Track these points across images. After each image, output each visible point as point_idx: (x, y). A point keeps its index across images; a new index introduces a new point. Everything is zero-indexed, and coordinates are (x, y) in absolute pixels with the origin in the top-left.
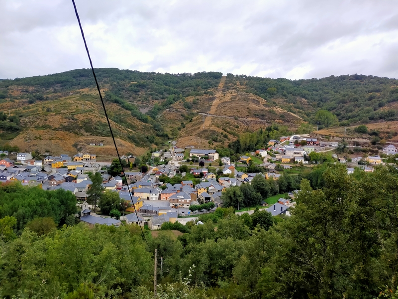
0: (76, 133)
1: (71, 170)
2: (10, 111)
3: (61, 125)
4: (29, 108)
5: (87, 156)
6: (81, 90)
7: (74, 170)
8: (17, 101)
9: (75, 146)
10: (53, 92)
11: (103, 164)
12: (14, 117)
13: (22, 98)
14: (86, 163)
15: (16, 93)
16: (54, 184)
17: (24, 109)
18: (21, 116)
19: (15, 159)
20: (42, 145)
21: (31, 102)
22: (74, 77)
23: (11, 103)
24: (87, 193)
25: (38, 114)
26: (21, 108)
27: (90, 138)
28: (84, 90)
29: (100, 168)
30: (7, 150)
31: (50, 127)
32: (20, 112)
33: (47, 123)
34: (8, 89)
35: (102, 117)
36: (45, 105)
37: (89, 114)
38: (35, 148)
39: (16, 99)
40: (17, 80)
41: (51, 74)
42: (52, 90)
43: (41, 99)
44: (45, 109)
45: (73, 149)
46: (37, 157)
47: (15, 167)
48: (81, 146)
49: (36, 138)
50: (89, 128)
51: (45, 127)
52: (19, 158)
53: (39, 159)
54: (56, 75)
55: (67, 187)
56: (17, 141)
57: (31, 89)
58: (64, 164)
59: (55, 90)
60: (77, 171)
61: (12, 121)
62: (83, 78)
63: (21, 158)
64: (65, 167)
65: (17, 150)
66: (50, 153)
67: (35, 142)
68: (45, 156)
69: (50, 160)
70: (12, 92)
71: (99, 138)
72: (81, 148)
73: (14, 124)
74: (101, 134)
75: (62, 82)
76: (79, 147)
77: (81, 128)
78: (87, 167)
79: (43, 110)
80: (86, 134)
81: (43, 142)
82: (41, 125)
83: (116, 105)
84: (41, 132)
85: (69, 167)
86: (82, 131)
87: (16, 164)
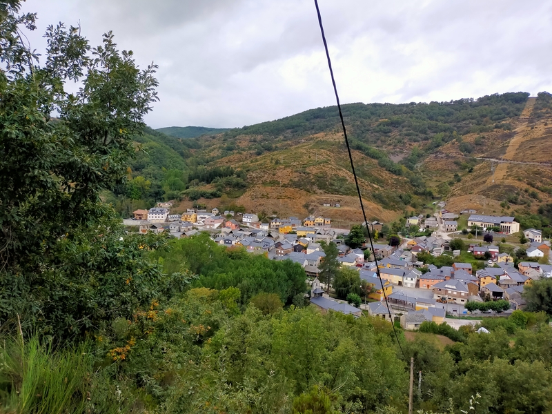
0: (308, 191)
1: (301, 236)
2: (237, 165)
3: (291, 180)
4: (257, 161)
5: (320, 220)
6: (315, 136)
7: (305, 236)
8: (245, 153)
9: (306, 206)
10: (283, 140)
11: (339, 231)
12: (242, 172)
13: (250, 149)
14: (319, 229)
15: (244, 144)
16: (281, 253)
17: (252, 162)
18: (248, 171)
19: (241, 221)
20: (269, 205)
21: (259, 154)
22: (307, 120)
23: (238, 155)
24: (319, 268)
25: (266, 167)
26: (248, 161)
27: (324, 197)
28: (318, 135)
29: (336, 236)
30: (233, 210)
31: (278, 183)
32: (247, 165)
33: (276, 178)
34: (236, 140)
35: (340, 169)
36: (274, 157)
37: (324, 166)
38: (261, 208)
39: (244, 150)
40: (245, 128)
41: (281, 118)
42: (281, 137)
43: (269, 149)
44: (274, 162)
45: (303, 210)
46: (264, 219)
47: (241, 230)
48: (313, 207)
49: (263, 196)
50: (324, 184)
51: (273, 183)
52: (245, 220)
53: (265, 222)
54: (287, 118)
55: (295, 257)
56: (244, 200)
57: (259, 137)
58: (293, 229)
59: (285, 137)
60: (308, 239)
61: (239, 176)
62: (318, 120)
63: (247, 219)
64: (294, 233)
65: (242, 210)
66: (278, 215)
67: (261, 201)
68: (272, 219)
69: (278, 224)
70: (240, 143)
71: (335, 197)
72: (313, 209)
73: (240, 180)
74: (337, 192)
75: (293, 128)
76: (310, 208)
77: (313, 184)
78: (319, 233)
79: (271, 162)
80: (319, 191)
81: (270, 201)
82: (268, 181)
83: (358, 153)
84: (269, 189)
85: (299, 233)
86: (315, 188)
87: (241, 226)
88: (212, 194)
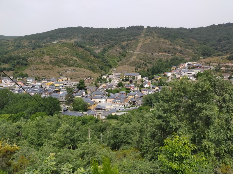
0: (59, 66)
1: (57, 86)
2: (22, 54)
3: (50, 61)
4: (33, 52)
6: (61, 41)
7: (59, 86)
8: (26, 48)
9: (59, 73)
12: (25, 57)
13: (29, 46)
14: (65, 82)
15: (26, 44)
16: (47, 95)
17: (30, 53)
18: (28, 57)
19: (26, 81)
20: (40, 73)
21: (34, 49)
22: (57, 33)
23: (23, 50)
24: (65, 99)
25: (37, 55)
26: (28, 52)
27: (67, 68)
29: (73, 85)
30: (21, 76)
31: (44, 63)
32: (28, 54)
33: (43, 60)
34: (21, 42)
35: (73, 56)
36: (41, 50)
37: (66, 54)
38: (36, 75)
39: (26, 47)
40: (26, 36)
41: (44, 32)
42: (45, 41)
43: (40, 47)
44: (42, 53)
45: (58, 75)
46: (37, 79)
47: (26, 85)
49: (37, 69)
50: (66, 62)
51: (42, 63)
52: (28, 80)
53: (39, 81)
54: (47, 32)
56: (27, 71)
57: (33, 41)
58: (53, 83)
59: (47, 41)
61: (23, 60)
62: (62, 33)
64: (54, 85)
65: (27, 76)
66: (45, 77)
67: (36, 71)
68: (42, 79)
69: (45, 81)
70: (24, 43)
71: (72, 68)
73: (24, 62)
74: (73, 66)
75: (50, 37)
76: (61, 73)
77: (62, 62)
79: (40, 53)
80: (64, 66)
81: (41, 71)
82: (39, 62)
83: (81, 49)
84: (40, 66)
86: (62, 64)
87: (26, 83)
88: (9, 69)
